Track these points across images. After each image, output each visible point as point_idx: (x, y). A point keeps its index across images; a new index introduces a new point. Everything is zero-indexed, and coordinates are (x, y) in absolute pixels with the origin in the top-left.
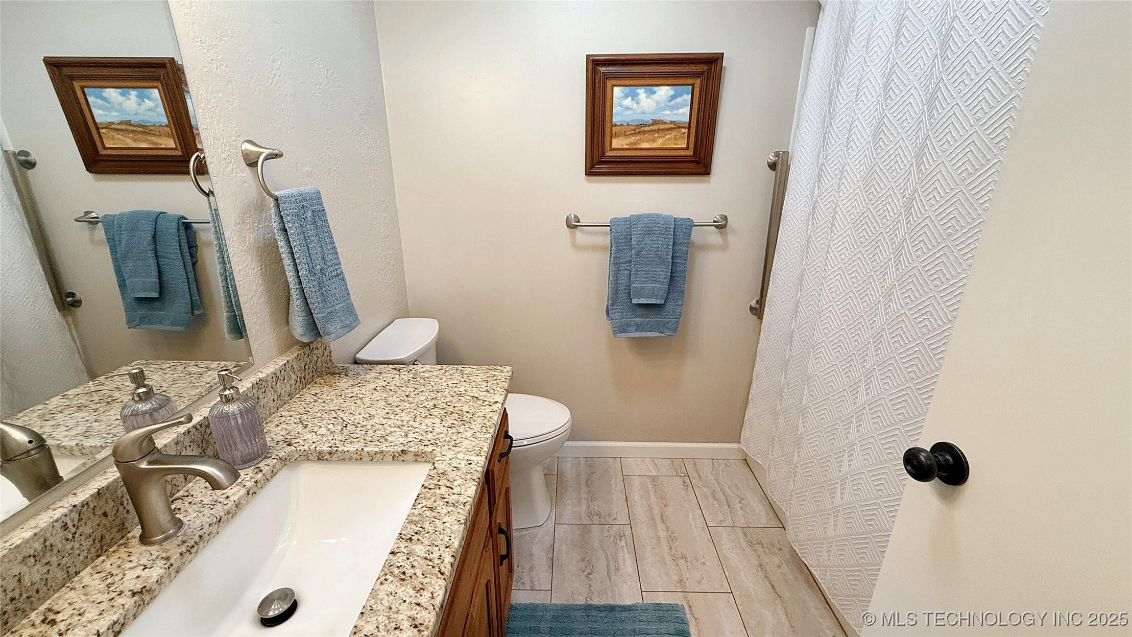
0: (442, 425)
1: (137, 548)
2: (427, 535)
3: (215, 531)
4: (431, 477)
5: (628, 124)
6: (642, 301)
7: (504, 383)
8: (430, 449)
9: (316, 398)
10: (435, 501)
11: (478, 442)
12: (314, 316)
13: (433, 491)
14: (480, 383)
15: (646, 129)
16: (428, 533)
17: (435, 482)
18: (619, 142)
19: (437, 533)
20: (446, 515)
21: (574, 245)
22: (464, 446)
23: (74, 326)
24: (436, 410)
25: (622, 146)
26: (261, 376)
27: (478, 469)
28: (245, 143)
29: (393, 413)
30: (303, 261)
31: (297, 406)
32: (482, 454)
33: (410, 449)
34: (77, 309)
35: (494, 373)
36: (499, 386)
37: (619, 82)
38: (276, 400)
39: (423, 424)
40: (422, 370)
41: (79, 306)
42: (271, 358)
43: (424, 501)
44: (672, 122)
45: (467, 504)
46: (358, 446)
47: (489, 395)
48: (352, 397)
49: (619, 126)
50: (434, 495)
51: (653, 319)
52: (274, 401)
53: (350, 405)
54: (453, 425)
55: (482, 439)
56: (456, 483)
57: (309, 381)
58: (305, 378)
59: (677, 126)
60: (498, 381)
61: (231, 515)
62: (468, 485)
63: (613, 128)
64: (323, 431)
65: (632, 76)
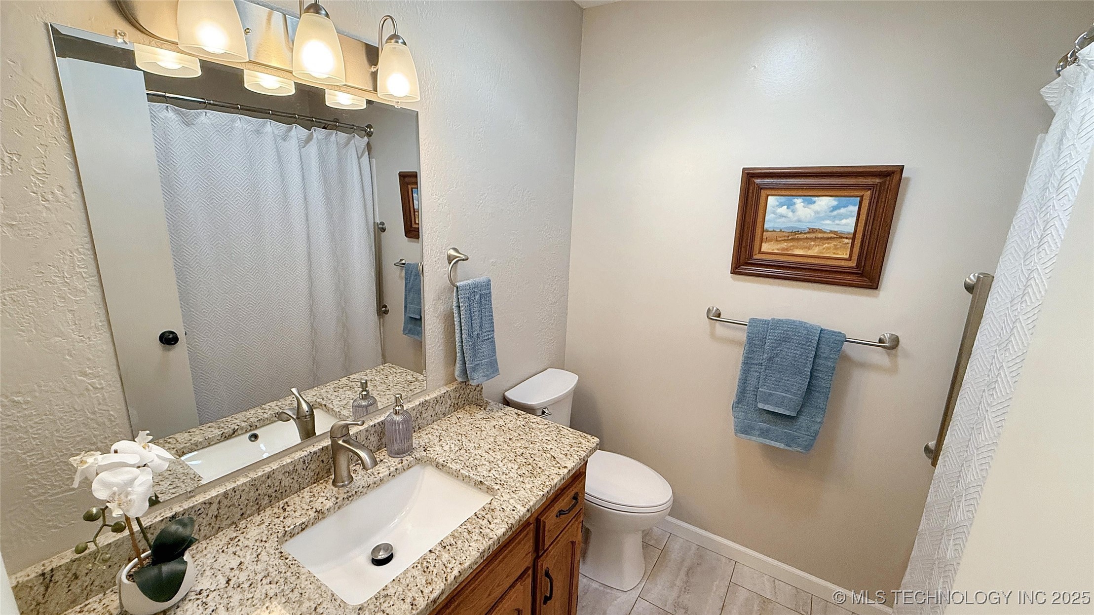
0: (517, 471)
1: (330, 485)
2: (455, 549)
3: (364, 492)
4: (484, 509)
5: (781, 230)
6: (769, 407)
7: (583, 452)
8: (498, 487)
9: (457, 421)
10: (474, 528)
11: (530, 496)
12: (467, 365)
13: (478, 520)
14: (566, 446)
15: (800, 236)
16: (456, 548)
17: (484, 514)
18: (769, 247)
19: (461, 551)
20: (474, 541)
21: (713, 335)
22: (519, 495)
23: (382, 324)
24: (521, 458)
25: (773, 250)
26: (428, 398)
27: (516, 517)
28: (451, 250)
29: (493, 450)
30: (465, 328)
31: (445, 423)
32: (526, 506)
33: (485, 482)
34: (386, 315)
35: (582, 441)
36: (578, 453)
37: (773, 192)
38: (433, 416)
39: (505, 466)
40: (534, 420)
41: (387, 314)
42: (439, 387)
43: (469, 524)
44: (831, 232)
45: (491, 539)
46: (458, 467)
47: (565, 459)
48: (478, 427)
49: (771, 232)
50: (477, 523)
51: (780, 429)
52: (432, 416)
53: (472, 435)
54: (523, 475)
55: (535, 494)
56: (495, 521)
57: (460, 406)
58: (457, 404)
59: (839, 236)
60: (580, 449)
61: (376, 485)
62: (501, 526)
63: (764, 233)
64: (447, 448)
65: (788, 187)
